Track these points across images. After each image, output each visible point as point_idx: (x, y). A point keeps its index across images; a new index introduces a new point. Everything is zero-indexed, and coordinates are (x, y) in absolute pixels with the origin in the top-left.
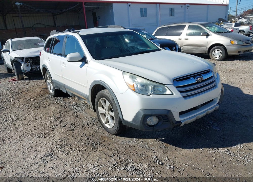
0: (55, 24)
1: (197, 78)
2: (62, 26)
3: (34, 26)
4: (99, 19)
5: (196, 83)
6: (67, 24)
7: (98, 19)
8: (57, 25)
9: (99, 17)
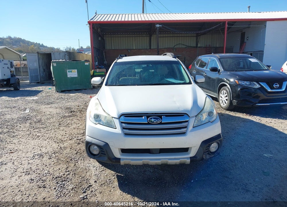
0: (197, 45)
1: (151, 119)
2: (204, 47)
3: (176, 47)
4: (247, 40)
5: (148, 124)
6: (209, 45)
7: (245, 40)
8: (199, 45)
9: (248, 37)
